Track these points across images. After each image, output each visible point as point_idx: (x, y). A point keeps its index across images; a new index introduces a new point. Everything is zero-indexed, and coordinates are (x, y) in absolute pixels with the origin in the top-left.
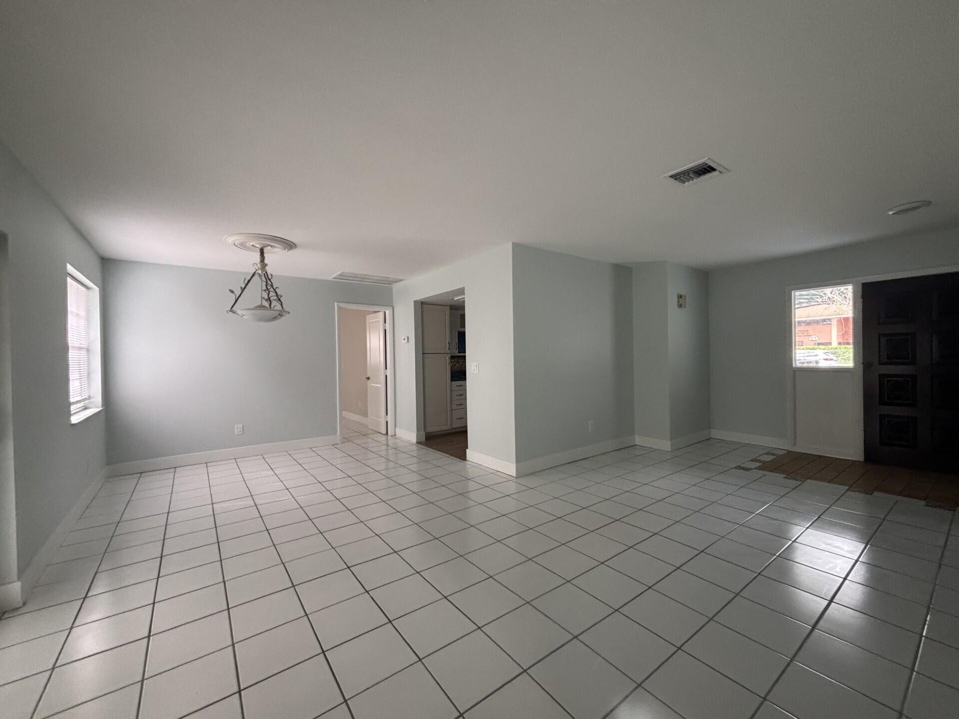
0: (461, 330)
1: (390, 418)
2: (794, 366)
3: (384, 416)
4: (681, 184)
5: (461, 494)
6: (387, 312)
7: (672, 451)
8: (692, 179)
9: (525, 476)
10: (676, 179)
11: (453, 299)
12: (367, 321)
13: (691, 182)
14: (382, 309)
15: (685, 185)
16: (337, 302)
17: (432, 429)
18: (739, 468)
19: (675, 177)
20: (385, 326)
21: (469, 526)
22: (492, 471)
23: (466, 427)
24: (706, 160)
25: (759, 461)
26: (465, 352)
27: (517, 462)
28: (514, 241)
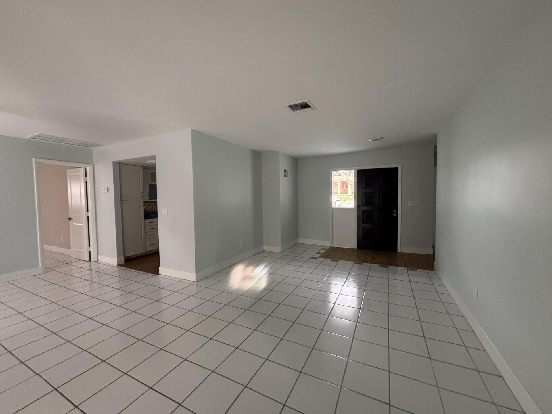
0: (153, 183)
1: (93, 249)
2: (332, 207)
3: (87, 247)
4: (293, 111)
5: (157, 301)
6: (88, 168)
7: (282, 252)
8: (299, 109)
9: (203, 279)
10: (291, 108)
11: (146, 162)
12: (68, 174)
13: (298, 111)
14: (83, 166)
15: (295, 112)
16: (35, 158)
17: (131, 253)
18: (312, 258)
19: (291, 107)
20: (86, 179)
21: (165, 324)
22: (179, 280)
23: (159, 249)
24: (307, 101)
25: (320, 253)
26: (156, 199)
27: (197, 272)
28: (193, 129)
